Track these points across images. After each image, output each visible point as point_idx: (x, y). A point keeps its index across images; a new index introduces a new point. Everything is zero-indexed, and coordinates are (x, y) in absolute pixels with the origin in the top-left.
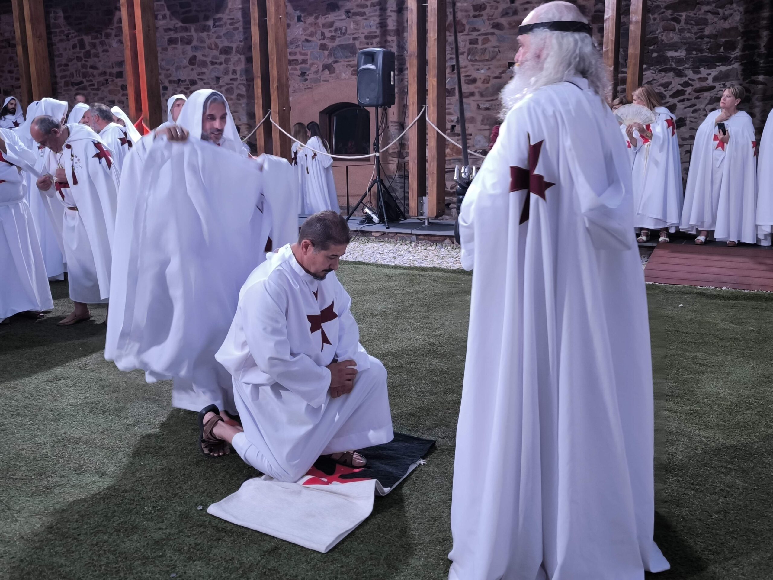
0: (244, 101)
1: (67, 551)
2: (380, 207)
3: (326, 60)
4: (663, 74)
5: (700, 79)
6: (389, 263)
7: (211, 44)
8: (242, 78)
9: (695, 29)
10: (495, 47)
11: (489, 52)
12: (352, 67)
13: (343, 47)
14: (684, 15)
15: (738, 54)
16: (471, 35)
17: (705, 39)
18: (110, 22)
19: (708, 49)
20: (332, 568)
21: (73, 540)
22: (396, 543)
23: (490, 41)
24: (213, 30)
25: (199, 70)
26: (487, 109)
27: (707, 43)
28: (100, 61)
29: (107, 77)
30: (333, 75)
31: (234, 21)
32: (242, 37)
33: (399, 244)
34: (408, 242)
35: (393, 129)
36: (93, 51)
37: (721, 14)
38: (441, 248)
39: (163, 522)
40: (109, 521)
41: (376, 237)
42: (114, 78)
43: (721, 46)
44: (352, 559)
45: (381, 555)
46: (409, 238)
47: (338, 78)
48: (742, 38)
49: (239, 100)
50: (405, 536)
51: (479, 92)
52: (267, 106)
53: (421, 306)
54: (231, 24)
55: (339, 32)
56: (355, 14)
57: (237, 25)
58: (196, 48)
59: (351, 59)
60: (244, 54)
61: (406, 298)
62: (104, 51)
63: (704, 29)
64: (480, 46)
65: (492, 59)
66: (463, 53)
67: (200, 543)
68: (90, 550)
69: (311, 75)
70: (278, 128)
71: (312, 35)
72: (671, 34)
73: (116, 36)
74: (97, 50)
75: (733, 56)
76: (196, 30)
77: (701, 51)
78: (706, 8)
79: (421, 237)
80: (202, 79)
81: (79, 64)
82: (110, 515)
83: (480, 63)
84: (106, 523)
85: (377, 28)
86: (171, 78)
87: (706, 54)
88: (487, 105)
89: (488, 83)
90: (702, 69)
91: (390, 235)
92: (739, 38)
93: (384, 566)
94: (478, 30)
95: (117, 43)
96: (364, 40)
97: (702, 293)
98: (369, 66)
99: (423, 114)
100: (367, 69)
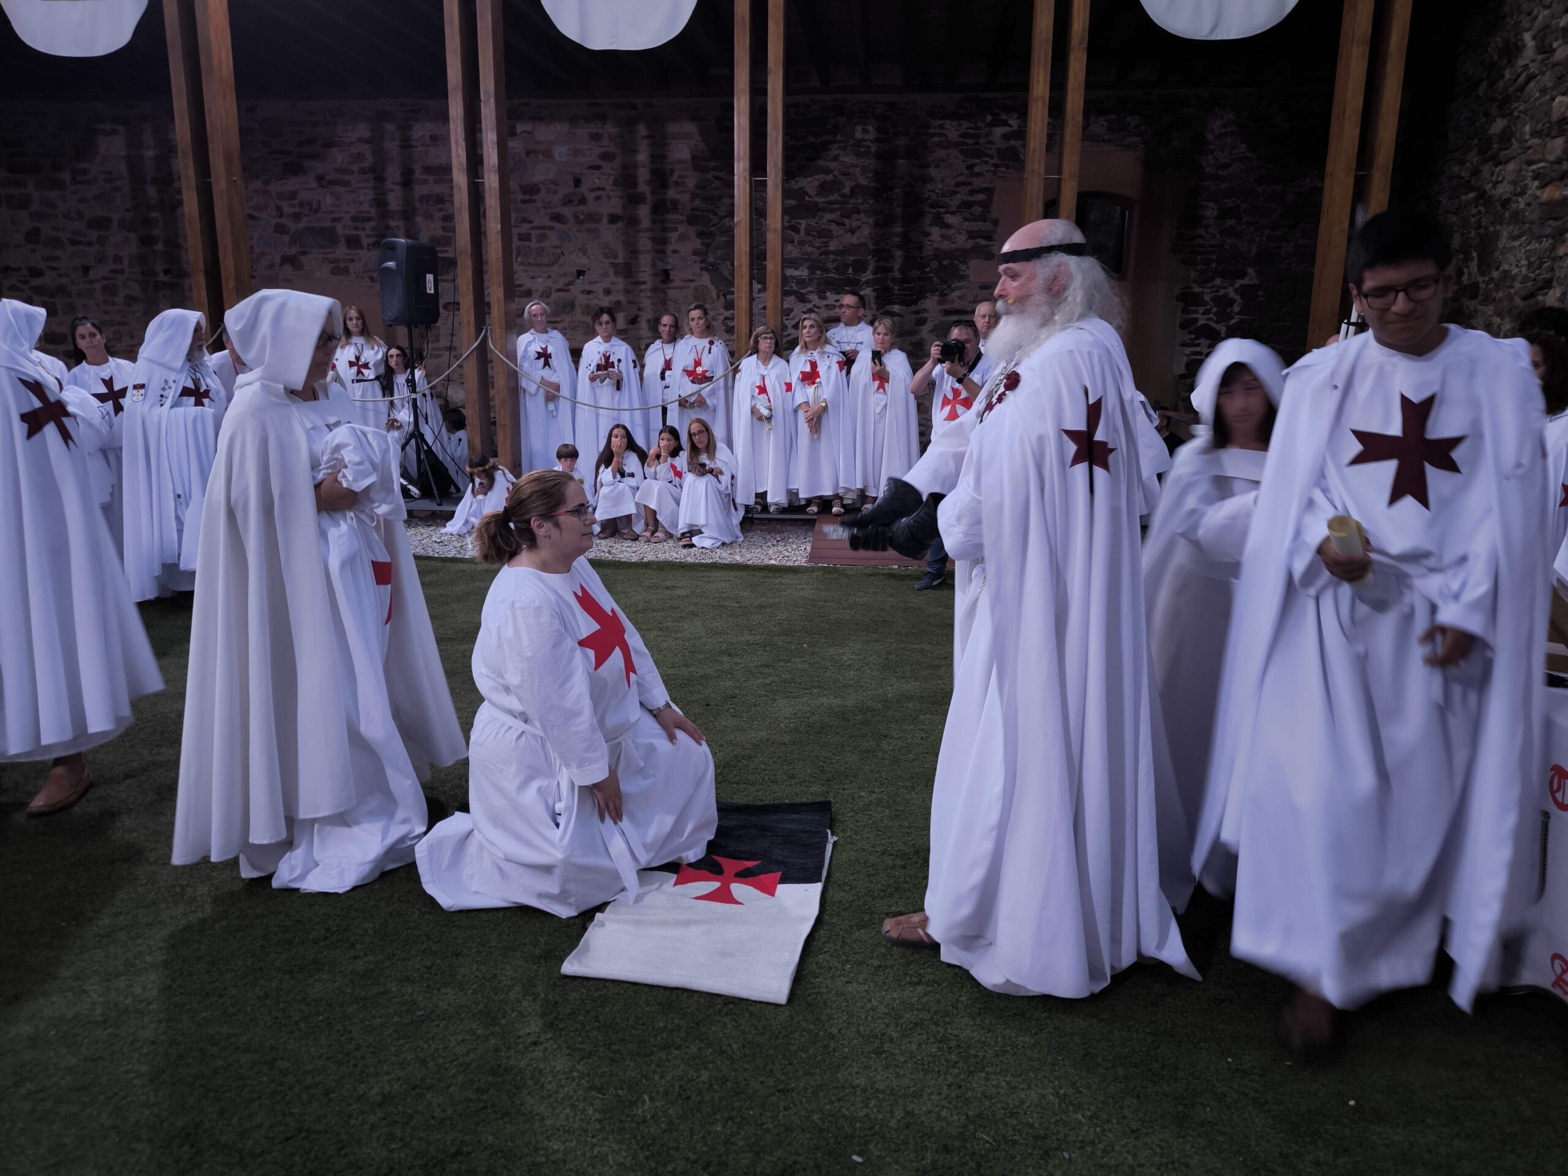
3: (286, 249)
5: (826, 305)
7: (69, 211)
8: (132, 270)
9: (818, 242)
10: (556, 247)
11: (548, 254)
12: (331, 263)
13: (313, 231)
14: (803, 222)
15: (871, 277)
16: (520, 227)
17: (831, 256)
19: (835, 269)
23: (549, 238)
24: (72, 188)
25: (46, 252)
27: (833, 261)
30: (300, 273)
31: (114, 176)
32: (129, 204)
37: (848, 226)
41: (421, 519)
43: (849, 265)
47: (308, 278)
48: (873, 257)
49: (129, 305)
54: (107, 181)
55: (307, 208)
56: (334, 183)
57: (118, 183)
58: (38, 216)
59: (329, 250)
60: (135, 230)
63: (828, 242)
64: (533, 244)
65: (553, 264)
69: (261, 272)
71: (259, 208)
72: (790, 247)
75: (863, 279)
76: (38, 186)
77: (826, 270)
78: (829, 216)
80: (54, 269)
83: (535, 269)
87: (833, 275)
89: (548, 297)
90: (828, 294)
92: (870, 257)
94: (530, 222)
96: (350, 223)
98: (391, 264)
99: (485, 338)
100: (388, 269)
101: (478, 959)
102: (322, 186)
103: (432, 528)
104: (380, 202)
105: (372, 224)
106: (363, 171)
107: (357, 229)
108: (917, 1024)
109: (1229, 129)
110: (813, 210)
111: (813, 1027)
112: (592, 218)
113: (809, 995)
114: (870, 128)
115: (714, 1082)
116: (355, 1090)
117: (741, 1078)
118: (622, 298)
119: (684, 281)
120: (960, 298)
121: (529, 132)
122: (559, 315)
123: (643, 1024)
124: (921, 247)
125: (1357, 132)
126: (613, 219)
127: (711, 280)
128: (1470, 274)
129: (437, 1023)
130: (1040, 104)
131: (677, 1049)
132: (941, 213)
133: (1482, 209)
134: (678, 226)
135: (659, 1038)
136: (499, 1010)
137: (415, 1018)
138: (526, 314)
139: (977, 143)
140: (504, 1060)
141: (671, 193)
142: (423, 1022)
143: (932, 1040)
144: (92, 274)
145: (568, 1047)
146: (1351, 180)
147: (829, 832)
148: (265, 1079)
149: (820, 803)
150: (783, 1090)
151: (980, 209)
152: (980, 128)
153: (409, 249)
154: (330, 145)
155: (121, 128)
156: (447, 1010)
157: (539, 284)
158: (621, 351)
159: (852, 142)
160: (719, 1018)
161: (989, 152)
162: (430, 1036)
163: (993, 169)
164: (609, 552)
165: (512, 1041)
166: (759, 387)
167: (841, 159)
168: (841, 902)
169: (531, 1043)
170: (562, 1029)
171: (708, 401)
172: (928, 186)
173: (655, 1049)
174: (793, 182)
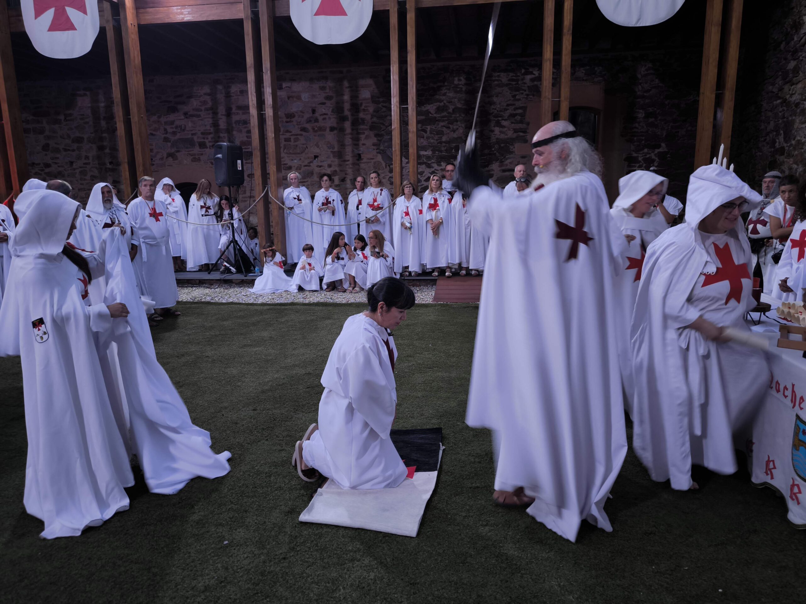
3: (169, 150)
7: (63, 134)
8: (94, 163)
9: (436, 137)
10: (303, 144)
11: (300, 148)
13: (183, 140)
14: (429, 128)
16: (285, 135)
17: (443, 144)
19: (446, 150)
23: (300, 140)
24: (64, 123)
25: (52, 155)
27: (444, 146)
30: (176, 161)
31: (85, 117)
32: (92, 130)
37: (452, 129)
41: (237, 284)
43: (453, 148)
47: (180, 164)
54: (82, 119)
55: (179, 129)
56: (192, 116)
57: (87, 120)
58: (48, 137)
59: (190, 150)
60: (95, 143)
63: (441, 137)
64: (292, 143)
65: (302, 153)
69: (157, 161)
71: (156, 130)
72: (422, 140)
76: (48, 123)
77: (441, 151)
78: (442, 124)
80: (56, 163)
83: (293, 156)
85: (211, 127)
87: (445, 154)
89: (300, 169)
90: (442, 163)
91: (247, 281)
94: (291, 132)
96: (201, 136)
98: (220, 156)
99: (267, 192)
100: (218, 158)
101: (256, 513)
102: (187, 118)
103: (242, 288)
104: (215, 125)
105: (212, 136)
106: (207, 109)
107: (204, 138)
108: (485, 547)
109: (649, 72)
110: (433, 121)
111: (430, 549)
112: (322, 129)
113: (428, 532)
114: (462, 78)
115: (377, 579)
116: (191, 584)
117: (391, 577)
118: (337, 169)
119: (368, 159)
120: (511, 163)
121: (289, 87)
122: (305, 179)
123: (341, 548)
124: (490, 138)
125: (716, 71)
126: (332, 129)
127: (382, 158)
128: (779, 143)
129: (234, 547)
130: (548, 63)
131: (358, 561)
132: (499, 120)
133: (785, 108)
134: (365, 131)
135: (349, 555)
136: (266, 541)
137: (223, 545)
138: (288, 179)
139: (518, 84)
140: (268, 568)
141: (361, 115)
142: (227, 547)
143: (493, 556)
144: (74, 166)
145: (301, 561)
146: (713, 96)
147: (441, 444)
148: (145, 578)
149: (436, 429)
150: (413, 583)
151: (519, 118)
152: (519, 76)
153: (228, 147)
154: (190, 97)
155: (88, 93)
156: (240, 541)
157: (296, 163)
158: (335, 195)
159: (453, 86)
160: (380, 544)
161: (523, 88)
162: (230, 555)
163: (526, 96)
164: (331, 299)
165: (272, 557)
166: (405, 212)
167: (448, 94)
168: (446, 481)
169: (282, 558)
170: (298, 551)
171: (381, 219)
172: (493, 107)
173: (347, 561)
174: (423, 107)
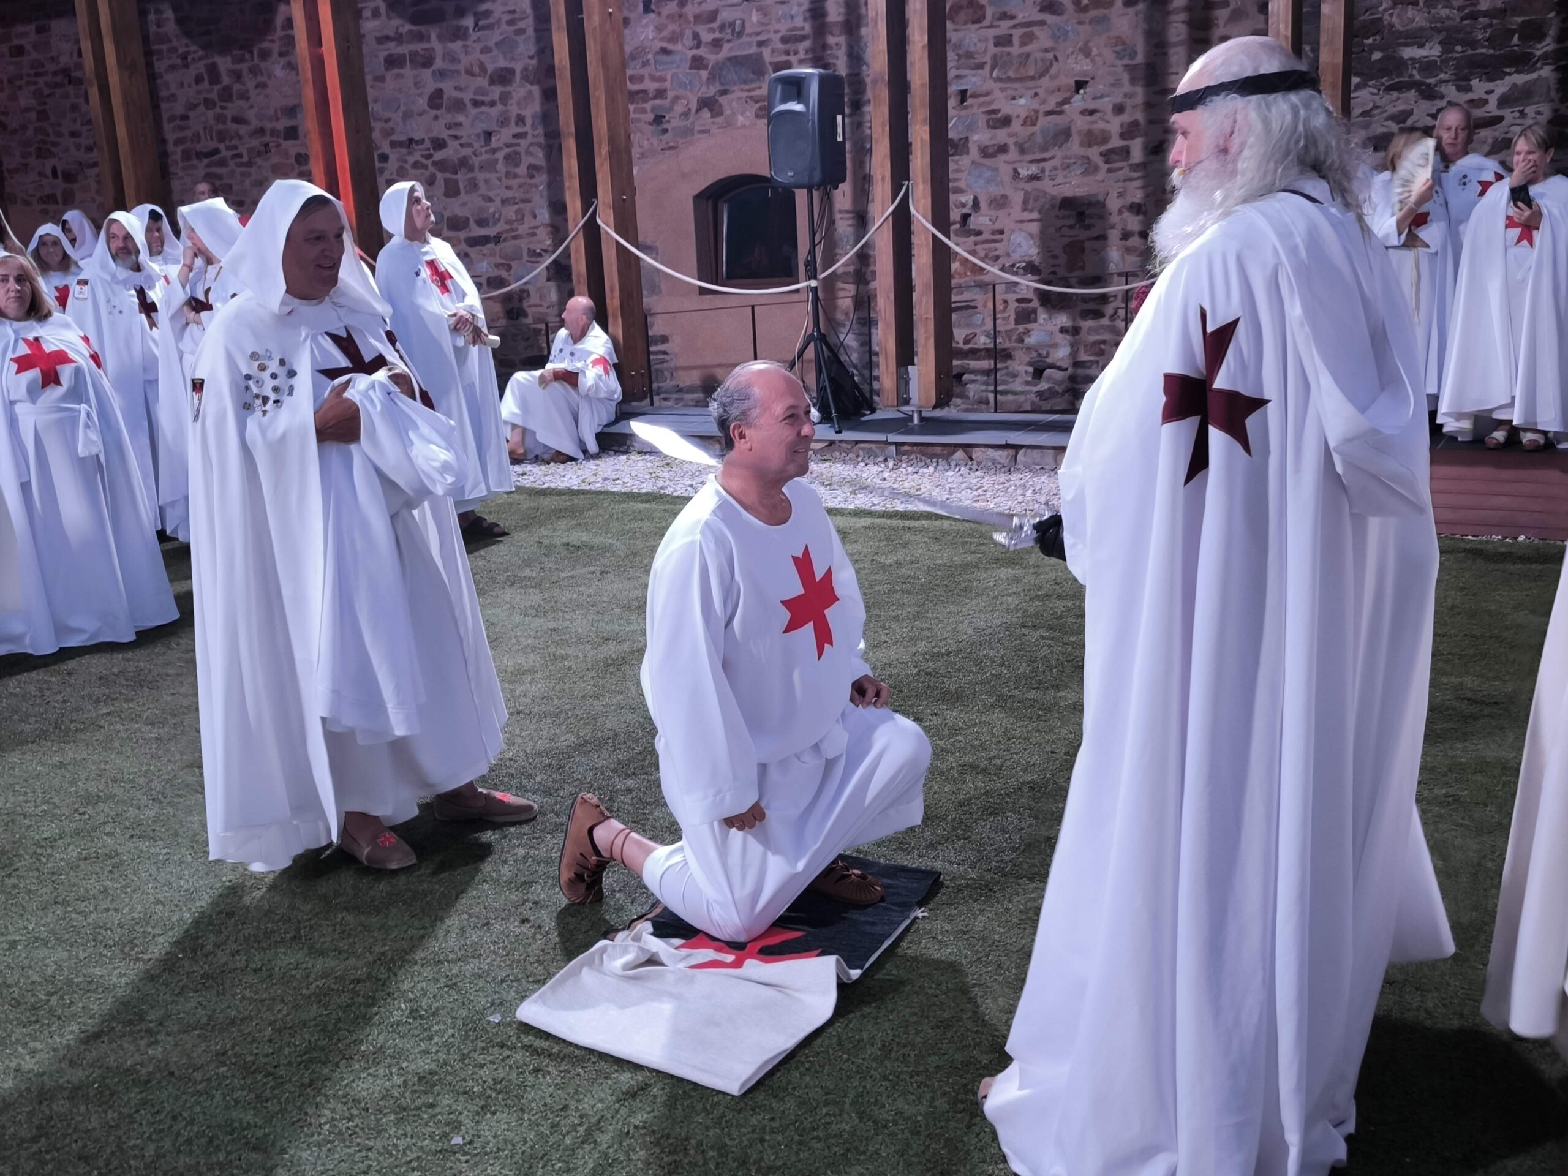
0: (542, 179)
1: (257, 1097)
2: (821, 390)
3: (704, 89)
4: (1395, 94)
5: (1472, 101)
6: (842, 506)
7: (472, 65)
8: (536, 133)
10: (1046, 51)
11: (1036, 61)
12: (757, 102)
13: (736, 61)
15: (1550, 48)
16: (998, 26)
17: (1481, 19)
18: (267, 26)
19: (1487, 40)
20: (754, 1121)
21: (266, 1076)
22: (872, 1072)
23: (1037, 38)
24: (474, 36)
25: (449, 118)
26: (1033, 178)
27: (1485, 28)
28: (251, 107)
29: (267, 138)
30: (719, 120)
31: (517, 16)
32: (532, 50)
33: (862, 464)
34: (881, 459)
35: (844, 227)
36: (237, 87)
38: (947, 470)
39: (431, 1038)
40: (331, 1039)
41: (816, 452)
42: (281, 141)
43: (1513, 32)
44: (791, 1103)
45: (845, 1096)
46: (883, 451)
47: (729, 124)
48: (1558, 13)
49: (532, 177)
50: (890, 1059)
51: (1016, 143)
52: (589, 193)
53: (909, 593)
54: (511, 23)
55: (729, 31)
57: (521, 25)
58: (441, 74)
59: (754, 85)
60: (539, 82)
61: (878, 577)
62: (257, 86)
64: (1015, 49)
65: (1042, 75)
66: (980, 66)
67: (503, 1079)
68: (299, 1096)
69: (674, 122)
70: (612, 238)
71: (673, 38)
73: (281, 55)
74: (244, 84)
75: (1538, 53)
76: (440, 38)
79: (906, 448)
80: (456, 137)
81: (210, 114)
82: (330, 1028)
83: (1017, 85)
84: (325, 1042)
85: (805, 20)
86: (394, 138)
87: (1483, 51)
88: (1033, 169)
90: (1475, 82)
91: (844, 445)
92: (1552, 15)
93: (851, 1117)
94: (1012, 17)
95: (283, 68)
96: (780, 46)
97: (1476, 549)
99: (905, 199)
100: (785, 113)
105: (807, 44)
122: (1047, 150)
153: (822, 82)
157: (1022, 106)
